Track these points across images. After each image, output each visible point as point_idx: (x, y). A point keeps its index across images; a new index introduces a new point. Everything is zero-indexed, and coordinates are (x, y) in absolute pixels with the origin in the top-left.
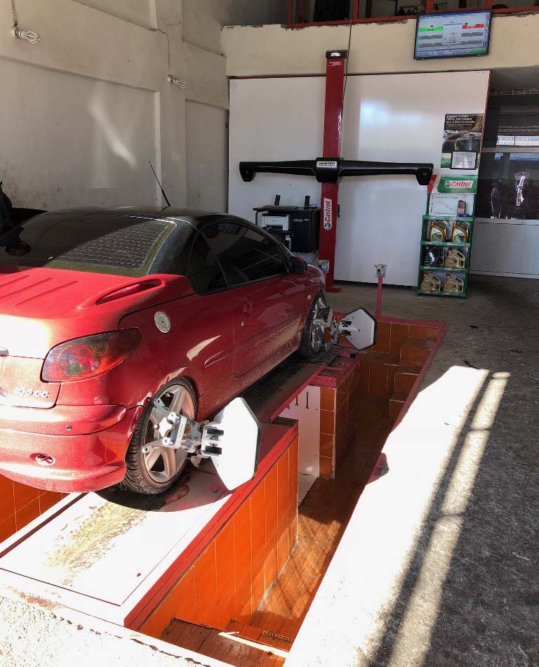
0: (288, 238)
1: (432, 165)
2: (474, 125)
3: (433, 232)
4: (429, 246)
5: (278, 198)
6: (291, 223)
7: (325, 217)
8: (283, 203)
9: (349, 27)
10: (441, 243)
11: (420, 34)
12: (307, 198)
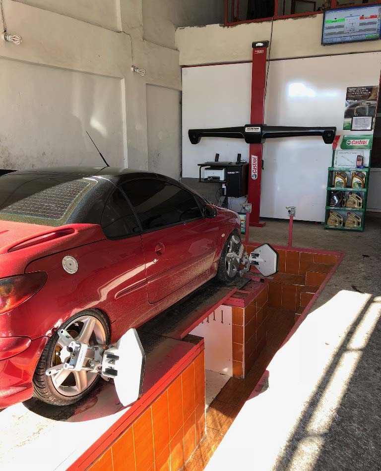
0: (224, 186)
1: (335, 128)
2: (370, 95)
3: (336, 181)
4: (334, 191)
5: (217, 156)
6: (226, 175)
7: (252, 170)
8: (221, 160)
9: (271, 23)
10: (343, 189)
11: (326, 25)
12: (239, 155)
